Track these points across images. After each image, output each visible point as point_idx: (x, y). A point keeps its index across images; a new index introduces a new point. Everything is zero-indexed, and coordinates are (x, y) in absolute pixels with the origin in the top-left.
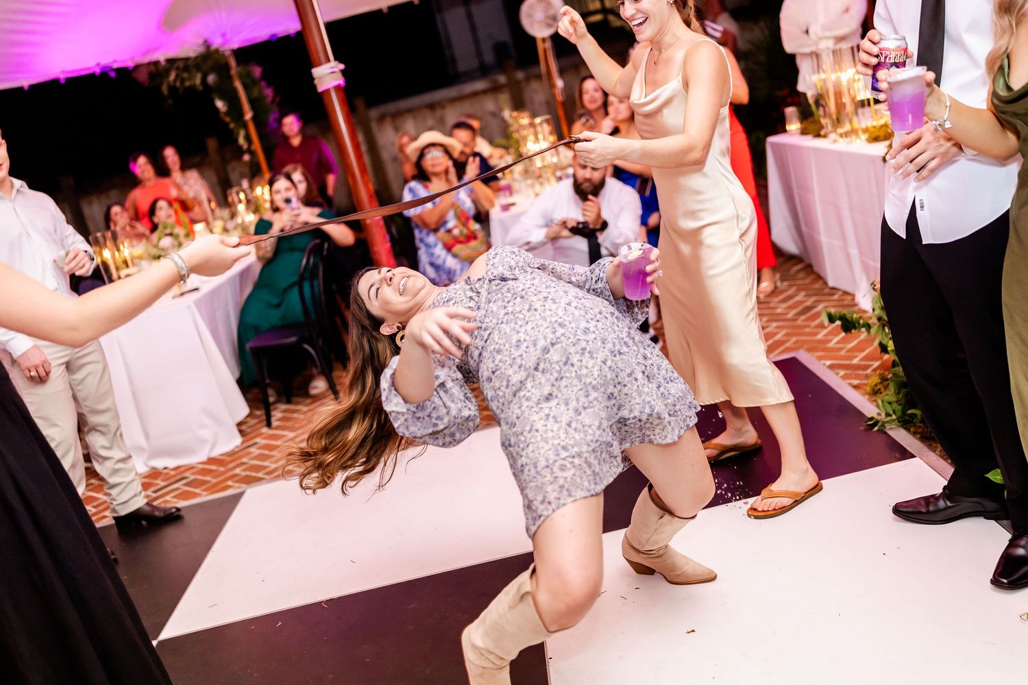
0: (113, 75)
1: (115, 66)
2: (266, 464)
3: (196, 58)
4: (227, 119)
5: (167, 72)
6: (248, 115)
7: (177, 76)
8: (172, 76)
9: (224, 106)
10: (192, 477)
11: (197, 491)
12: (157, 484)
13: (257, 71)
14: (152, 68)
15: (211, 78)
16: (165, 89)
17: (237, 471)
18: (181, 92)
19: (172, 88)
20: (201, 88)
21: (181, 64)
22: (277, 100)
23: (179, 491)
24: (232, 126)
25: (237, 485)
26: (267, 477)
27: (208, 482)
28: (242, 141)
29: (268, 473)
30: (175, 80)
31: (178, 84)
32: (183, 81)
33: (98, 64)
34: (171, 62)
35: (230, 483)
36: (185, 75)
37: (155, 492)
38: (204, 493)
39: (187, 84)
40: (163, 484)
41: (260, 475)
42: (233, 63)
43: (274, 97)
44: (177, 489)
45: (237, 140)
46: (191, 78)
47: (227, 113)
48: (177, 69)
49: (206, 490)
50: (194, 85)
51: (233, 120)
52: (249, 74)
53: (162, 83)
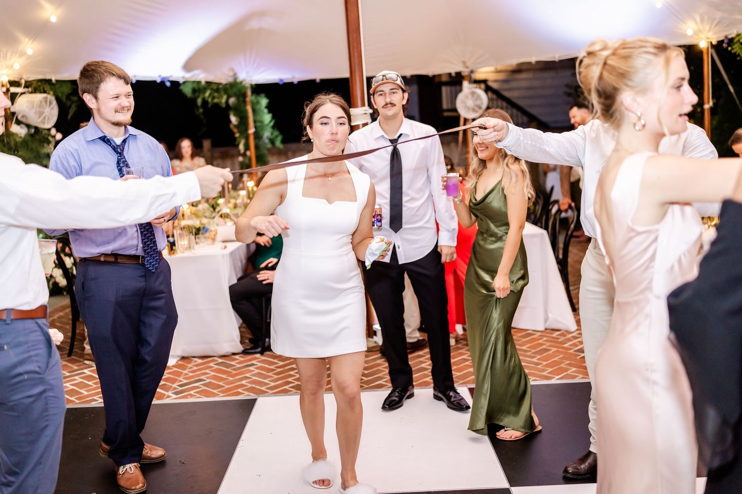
0: (168, 84)
1: (171, 79)
2: (266, 381)
3: (226, 84)
4: (235, 130)
5: (204, 90)
6: (252, 131)
7: (210, 94)
8: (207, 94)
9: (236, 121)
10: (208, 381)
11: (215, 391)
12: (181, 381)
13: (264, 101)
14: (195, 85)
15: (232, 100)
16: (199, 101)
17: (244, 382)
18: (210, 105)
19: (205, 102)
20: (224, 105)
21: (215, 87)
22: (272, 124)
23: (200, 389)
24: (237, 135)
25: (247, 393)
26: (271, 392)
27: (223, 386)
28: (241, 147)
29: (270, 388)
30: (209, 96)
31: (210, 100)
32: (213, 98)
33: (160, 76)
34: (209, 83)
35: (240, 390)
36: (216, 95)
37: (181, 386)
38: (222, 395)
39: (216, 101)
40: (185, 381)
41: (263, 388)
42: (249, 92)
43: (270, 122)
44: (197, 387)
45: (237, 146)
46: (221, 97)
47: (236, 126)
48: (212, 89)
49: (222, 392)
50: (221, 102)
51: (240, 132)
52: (258, 103)
53: (198, 97)
